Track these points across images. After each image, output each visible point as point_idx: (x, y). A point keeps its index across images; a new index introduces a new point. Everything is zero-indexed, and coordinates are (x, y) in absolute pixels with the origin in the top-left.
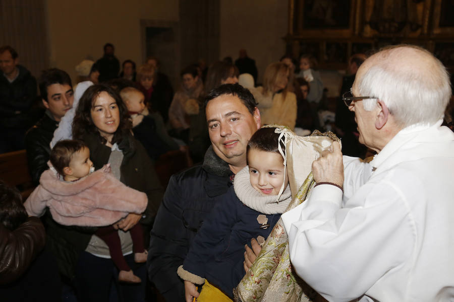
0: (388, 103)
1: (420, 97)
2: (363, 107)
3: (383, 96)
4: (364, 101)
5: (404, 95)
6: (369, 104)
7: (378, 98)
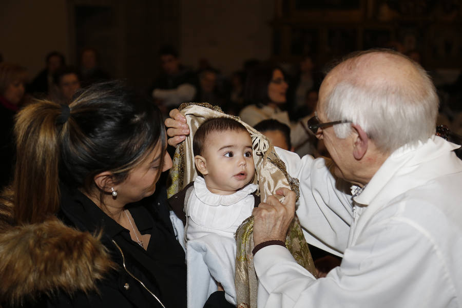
0: (364, 126)
1: (403, 114)
2: (334, 134)
3: (358, 119)
4: (334, 127)
5: (383, 115)
6: (342, 130)
7: (351, 122)
